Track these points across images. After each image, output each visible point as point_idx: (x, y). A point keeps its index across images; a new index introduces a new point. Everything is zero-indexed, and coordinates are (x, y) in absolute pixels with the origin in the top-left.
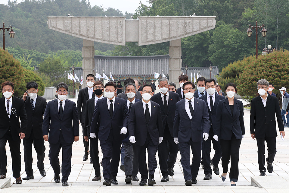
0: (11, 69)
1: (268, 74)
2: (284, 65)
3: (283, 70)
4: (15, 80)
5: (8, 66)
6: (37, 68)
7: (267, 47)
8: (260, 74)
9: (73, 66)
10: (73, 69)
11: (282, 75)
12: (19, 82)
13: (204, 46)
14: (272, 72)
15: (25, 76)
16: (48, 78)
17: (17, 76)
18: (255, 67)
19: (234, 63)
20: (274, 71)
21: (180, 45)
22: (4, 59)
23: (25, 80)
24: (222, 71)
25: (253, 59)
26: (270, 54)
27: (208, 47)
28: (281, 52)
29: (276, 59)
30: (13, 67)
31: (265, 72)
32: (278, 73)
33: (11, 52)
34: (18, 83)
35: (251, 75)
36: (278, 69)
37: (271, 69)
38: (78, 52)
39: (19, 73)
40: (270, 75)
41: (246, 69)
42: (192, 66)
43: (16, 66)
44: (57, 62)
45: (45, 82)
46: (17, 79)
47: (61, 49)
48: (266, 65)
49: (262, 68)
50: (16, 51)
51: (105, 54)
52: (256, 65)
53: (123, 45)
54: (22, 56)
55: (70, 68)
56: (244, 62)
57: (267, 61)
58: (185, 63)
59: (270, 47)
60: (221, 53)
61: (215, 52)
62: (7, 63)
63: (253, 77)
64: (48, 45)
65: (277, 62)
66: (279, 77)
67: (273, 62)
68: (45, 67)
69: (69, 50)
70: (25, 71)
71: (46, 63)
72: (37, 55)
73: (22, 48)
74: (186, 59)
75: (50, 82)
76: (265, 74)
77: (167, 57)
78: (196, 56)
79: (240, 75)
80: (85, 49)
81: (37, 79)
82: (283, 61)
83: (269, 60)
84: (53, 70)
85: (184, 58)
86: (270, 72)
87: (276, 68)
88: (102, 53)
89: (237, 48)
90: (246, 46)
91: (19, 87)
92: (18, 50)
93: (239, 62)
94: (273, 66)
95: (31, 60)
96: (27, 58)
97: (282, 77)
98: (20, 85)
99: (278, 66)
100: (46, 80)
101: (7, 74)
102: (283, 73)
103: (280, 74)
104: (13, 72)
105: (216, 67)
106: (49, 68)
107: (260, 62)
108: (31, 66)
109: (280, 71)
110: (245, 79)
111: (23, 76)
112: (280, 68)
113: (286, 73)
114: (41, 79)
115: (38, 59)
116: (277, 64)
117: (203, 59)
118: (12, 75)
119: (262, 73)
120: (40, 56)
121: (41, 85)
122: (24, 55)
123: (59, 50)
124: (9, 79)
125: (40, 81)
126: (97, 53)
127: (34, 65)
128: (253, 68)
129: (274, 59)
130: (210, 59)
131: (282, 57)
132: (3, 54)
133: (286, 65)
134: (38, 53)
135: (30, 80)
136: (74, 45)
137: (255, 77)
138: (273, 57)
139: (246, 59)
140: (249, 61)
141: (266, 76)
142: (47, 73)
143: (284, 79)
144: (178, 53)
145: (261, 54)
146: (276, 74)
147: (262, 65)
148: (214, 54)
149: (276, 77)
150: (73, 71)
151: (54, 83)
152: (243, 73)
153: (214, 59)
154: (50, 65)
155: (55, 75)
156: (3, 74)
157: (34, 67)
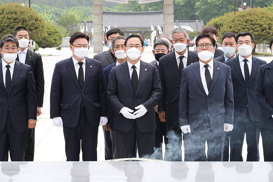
0: (36, 23)
1: (244, 27)
2: (257, 20)
3: (256, 24)
4: (39, 32)
5: (33, 21)
6: (56, 21)
7: (243, 5)
8: (237, 27)
9: (85, 20)
10: (85, 22)
11: (255, 28)
12: (42, 33)
13: (192, 3)
14: (247, 26)
15: (47, 29)
16: (65, 30)
17: (40, 29)
18: (233, 22)
19: (216, 18)
20: (249, 25)
21: (172, 3)
22: (30, 15)
23: (47, 32)
24: (207, 25)
25: (231, 15)
26: (246, 10)
27: (195, 4)
28: (254, 9)
29: (250, 15)
30: (37, 22)
31: (241, 26)
32: (252, 26)
33: (35, 8)
34: (41, 35)
35: (230, 28)
36: (252, 23)
37: (246, 23)
38: (89, 8)
39: (42, 26)
40: (246, 28)
41: (226, 23)
42: (182, 20)
43: (40, 21)
44: (72, 17)
45: (63, 33)
46: (41, 32)
47: (75, 5)
48: (242, 20)
49: (239, 23)
50: (39, 7)
51: (111, 10)
52: (234, 20)
53: (126, 3)
54: (44, 12)
55: (82, 22)
56: (224, 17)
57: (243, 16)
58: (176, 18)
59: (245, 4)
60: (205, 9)
61: (200, 8)
62: (32, 18)
63: (232, 30)
64: (65, 3)
65: (251, 18)
66: (253, 29)
67: (248, 18)
68: (63, 20)
69: (81, 7)
70: (47, 24)
71: (63, 17)
72: (56, 10)
73: (43, 5)
74: (177, 14)
75: (67, 33)
76: (241, 27)
77: (162, 13)
78: (185, 11)
79: (221, 28)
80: (95, 7)
81: (56, 31)
82: (256, 17)
83: (245, 16)
84: (69, 23)
85: (176, 14)
86: (245, 26)
87: (251, 22)
88: (109, 9)
89: (218, 5)
90: (225, 3)
91: (42, 38)
92: (41, 6)
93: (220, 17)
94: (248, 20)
95: (51, 14)
96: (47, 13)
97: (255, 30)
98: (43, 36)
99: (251, 21)
100: (63, 31)
101: (32, 27)
102: (256, 26)
103: (253, 28)
104: (37, 25)
105: (201, 21)
106: (65, 21)
107: (238, 17)
108: (51, 20)
109: (253, 25)
110: (225, 32)
111: (45, 29)
112: (254, 23)
113: (258, 26)
114: (59, 31)
115: (56, 14)
116: (251, 19)
117: (190, 14)
118: (36, 28)
119: (239, 27)
120: (58, 11)
121: (60, 36)
122: (45, 10)
123: (73, 7)
124: (34, 31)
125: (59, 32)
126: (105, 9)
127: (53, 19)
128: (232, 23)
129: (248, 15)
130: (197, 14)
131: (255, 13)
132: (29, 11)
133: (258, 20)
134: (56, 9)
135: (50, 32)
136: (86, 3)
137: (233, 30)
138: (248, 14)
139: (226, 14)
140: (228, 16)
141: (242, 29)
142: (64, 26)
143: (257, 31)
144: (171, 10)
145: (238, 10)
146: (251, 27)
147: (239, 20)
148: (200, 10)
149: (250, 30)
150: (85, 24)
151: (70, 34)
152: (224, 27)
153: (199, 14)
154: (67, 18)
155: (70, 27)
156: (29, 27)
157: (53, 21)
